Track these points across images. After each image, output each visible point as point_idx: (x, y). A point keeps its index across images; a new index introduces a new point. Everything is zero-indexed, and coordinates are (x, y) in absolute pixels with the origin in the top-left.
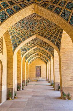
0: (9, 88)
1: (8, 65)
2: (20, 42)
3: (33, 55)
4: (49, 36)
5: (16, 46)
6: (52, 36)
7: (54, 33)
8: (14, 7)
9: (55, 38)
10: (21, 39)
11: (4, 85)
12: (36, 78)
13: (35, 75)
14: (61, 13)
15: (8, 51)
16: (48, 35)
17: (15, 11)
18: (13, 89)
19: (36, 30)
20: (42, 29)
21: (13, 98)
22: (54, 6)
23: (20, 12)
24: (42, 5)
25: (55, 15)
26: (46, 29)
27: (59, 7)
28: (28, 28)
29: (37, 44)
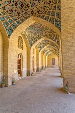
0: (28, 69)
1: (27, 56)
2: (34, 42)
3: (48, 51)
4: (52, 38)
5: (32, 45)
6: (53, 37)
7: (55, 35)
8: (21, 20)
9: (56, 38)
10: (35, 40)
11: (24, 67)
12: (52, 65)
13: (51, 63)
14: (49, 20)
15: (27, 48)
16: (52, 36)
17: (21, 22)
18: (30, 70)
19: (44, 34)
20: (48, 33)
21: (31, 75)
22: (44, 16)
23: (24, 22)
24: (37, 16)
25: (46, 21)
26: (50, 33)
27: (47, 15)
28: (39, 33)
29: (49, 43)
